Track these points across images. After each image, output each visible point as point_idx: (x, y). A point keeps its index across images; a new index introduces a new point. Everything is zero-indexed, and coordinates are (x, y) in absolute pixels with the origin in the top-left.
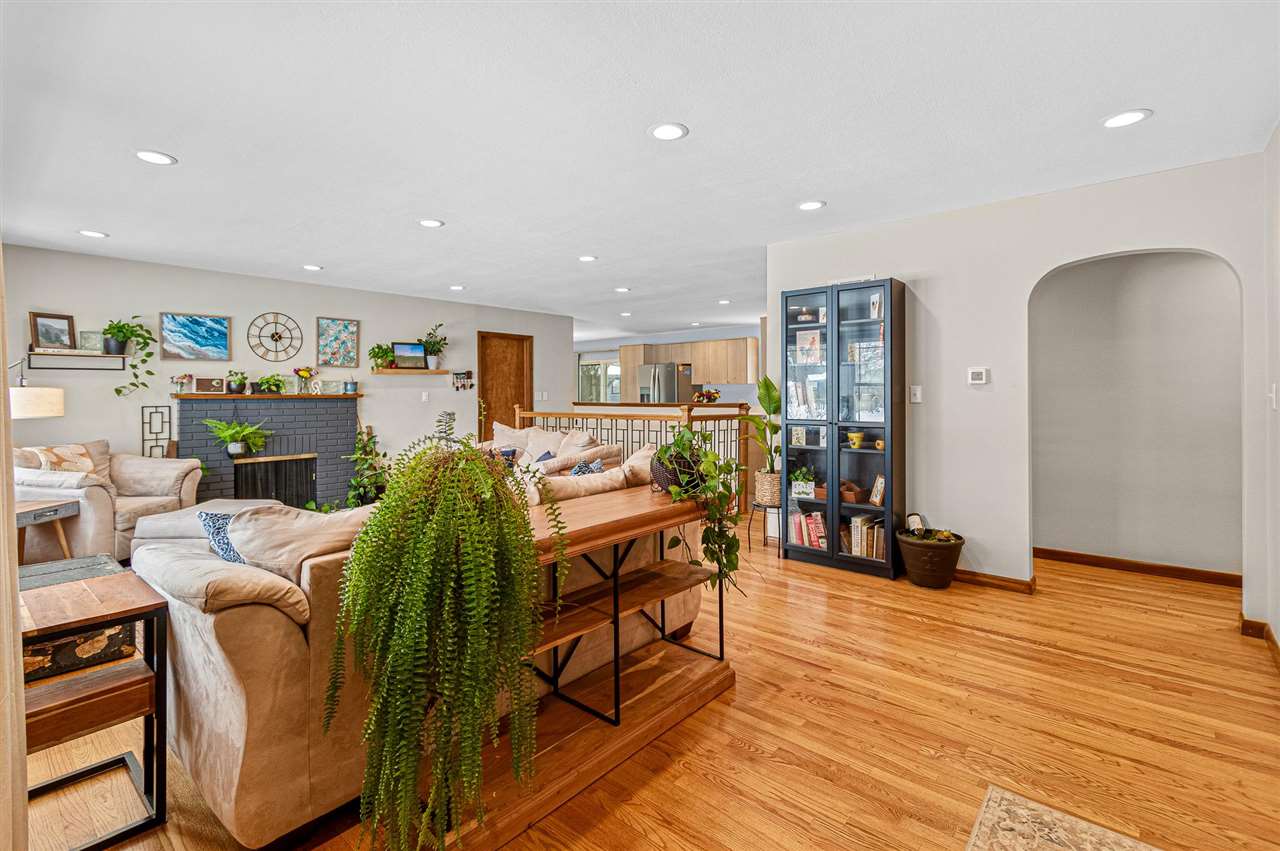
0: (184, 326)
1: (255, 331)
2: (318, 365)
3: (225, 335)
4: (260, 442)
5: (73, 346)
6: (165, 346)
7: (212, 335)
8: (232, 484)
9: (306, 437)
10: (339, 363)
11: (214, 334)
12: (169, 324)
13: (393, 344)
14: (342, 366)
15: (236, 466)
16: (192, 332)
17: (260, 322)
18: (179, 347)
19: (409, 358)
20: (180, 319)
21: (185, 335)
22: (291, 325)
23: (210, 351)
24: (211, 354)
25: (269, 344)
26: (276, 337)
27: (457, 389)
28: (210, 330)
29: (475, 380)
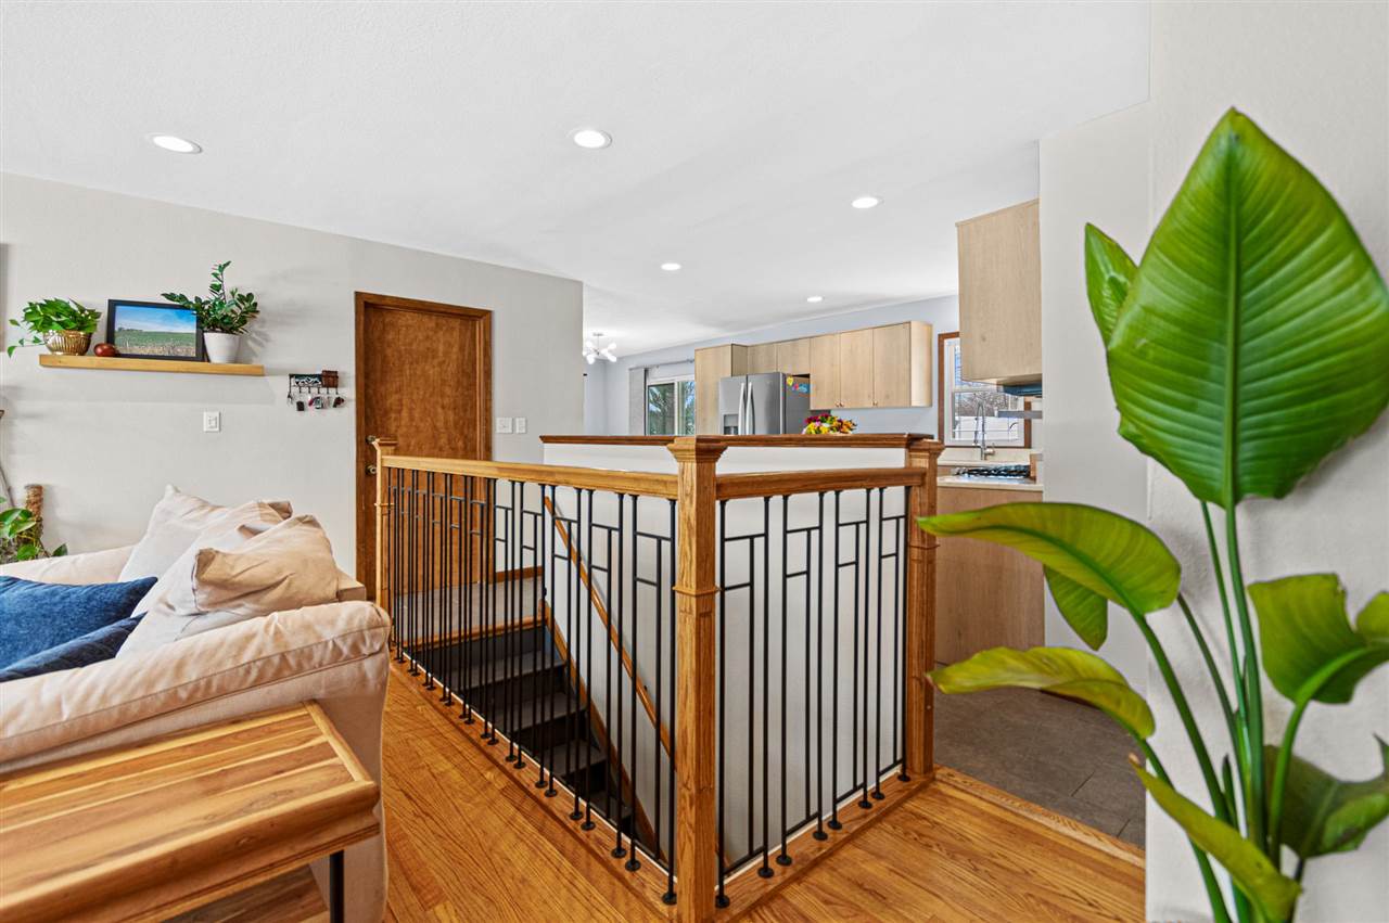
13: (113, 304)
19: (155, 336)
27: (301, 407)
29: (348, 391)
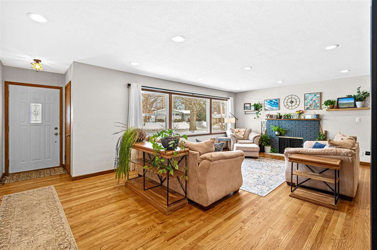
0: (269, 102)
1: (286, 101)
2: (305, 109)
3: (278, 103)
4: (284, 132)
5: (250, 109)
6: (265, 108)
7: (275, 104)
8: (278, 143)
9: (299, 132)
10: (312, 108)
11: (276, 103)
12: (266, 102)
13: (338, 99)
14: (314, 109)
15: (279, 138)
17: (287, 98)
18: (268, 108)
19: (346, 104)
20: (268, 101)
21: (269, 105)
22: (296, 98)
23: (274, 108)
24: (274, 109)
25: (290, 104)
26: (292, 102)
28: (274, 103)
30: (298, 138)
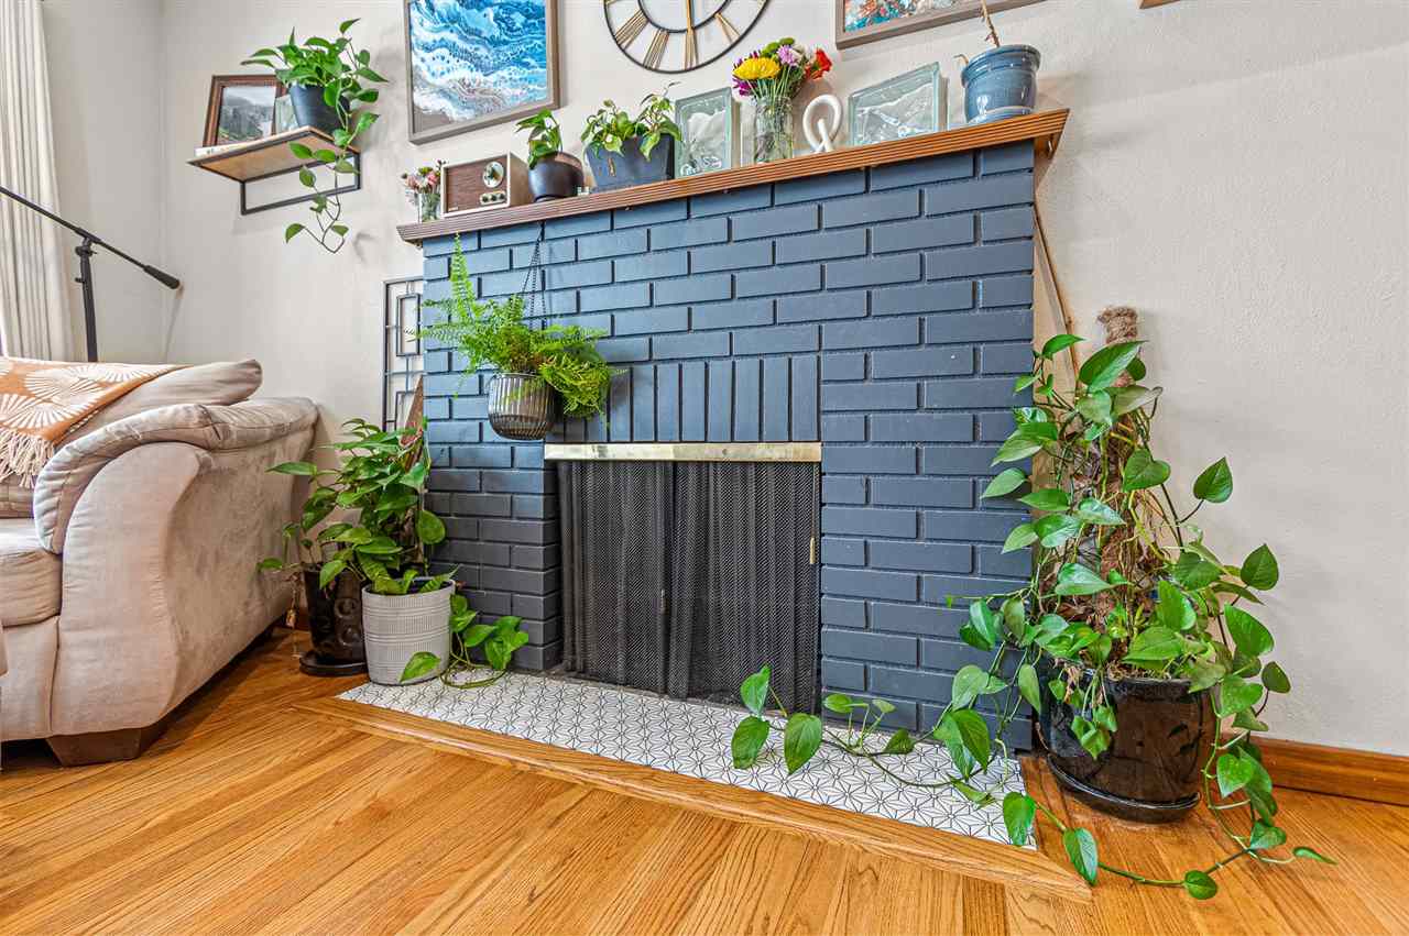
2: (841, 29)
3: (540, 16)
6: (418, 99)
7: (510, 27)
8: (537, 532)
9: (775, 369)
11: (514, 22)
15: (552, 467)
16: (471, 33)
18: (443, 92)
21: (452, 48)
23: (505, 81)
28: (505, 12)
30: (761, 452)
